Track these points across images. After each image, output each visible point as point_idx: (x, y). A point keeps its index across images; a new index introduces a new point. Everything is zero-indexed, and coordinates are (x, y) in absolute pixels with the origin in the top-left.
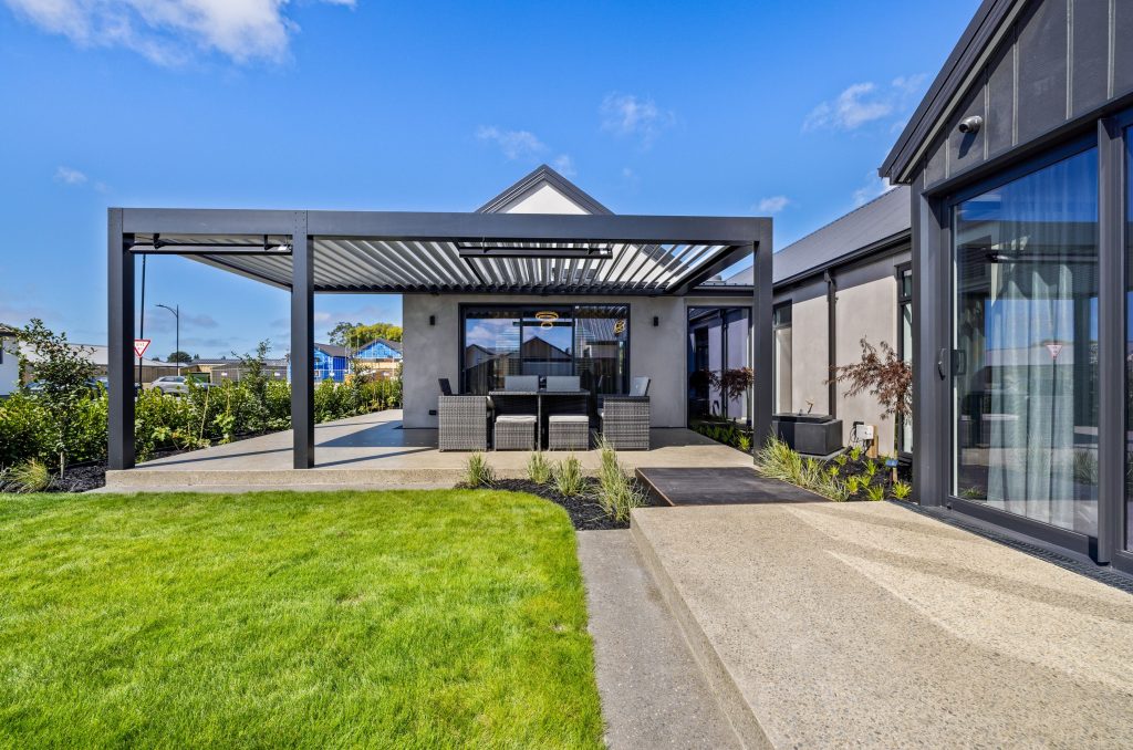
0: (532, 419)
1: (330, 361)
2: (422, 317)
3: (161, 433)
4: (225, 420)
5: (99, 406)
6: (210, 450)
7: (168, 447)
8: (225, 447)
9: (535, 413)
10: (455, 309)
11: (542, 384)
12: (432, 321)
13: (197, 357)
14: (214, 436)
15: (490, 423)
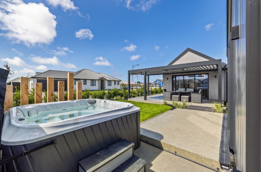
0: (178, 96)
1: (161, 83)
2: (166, 78)
3: (133, 95)
4: (140, 94)
5: (127, 91)
6: (138, 97)
7: (134, 97)
8: (140, 97)
9: (178, 95)
10: (171, 76)
11: (186, 90)
12: (167, 79)
13: (141, 82)
14: (138, 96)
15: (171, 96)
